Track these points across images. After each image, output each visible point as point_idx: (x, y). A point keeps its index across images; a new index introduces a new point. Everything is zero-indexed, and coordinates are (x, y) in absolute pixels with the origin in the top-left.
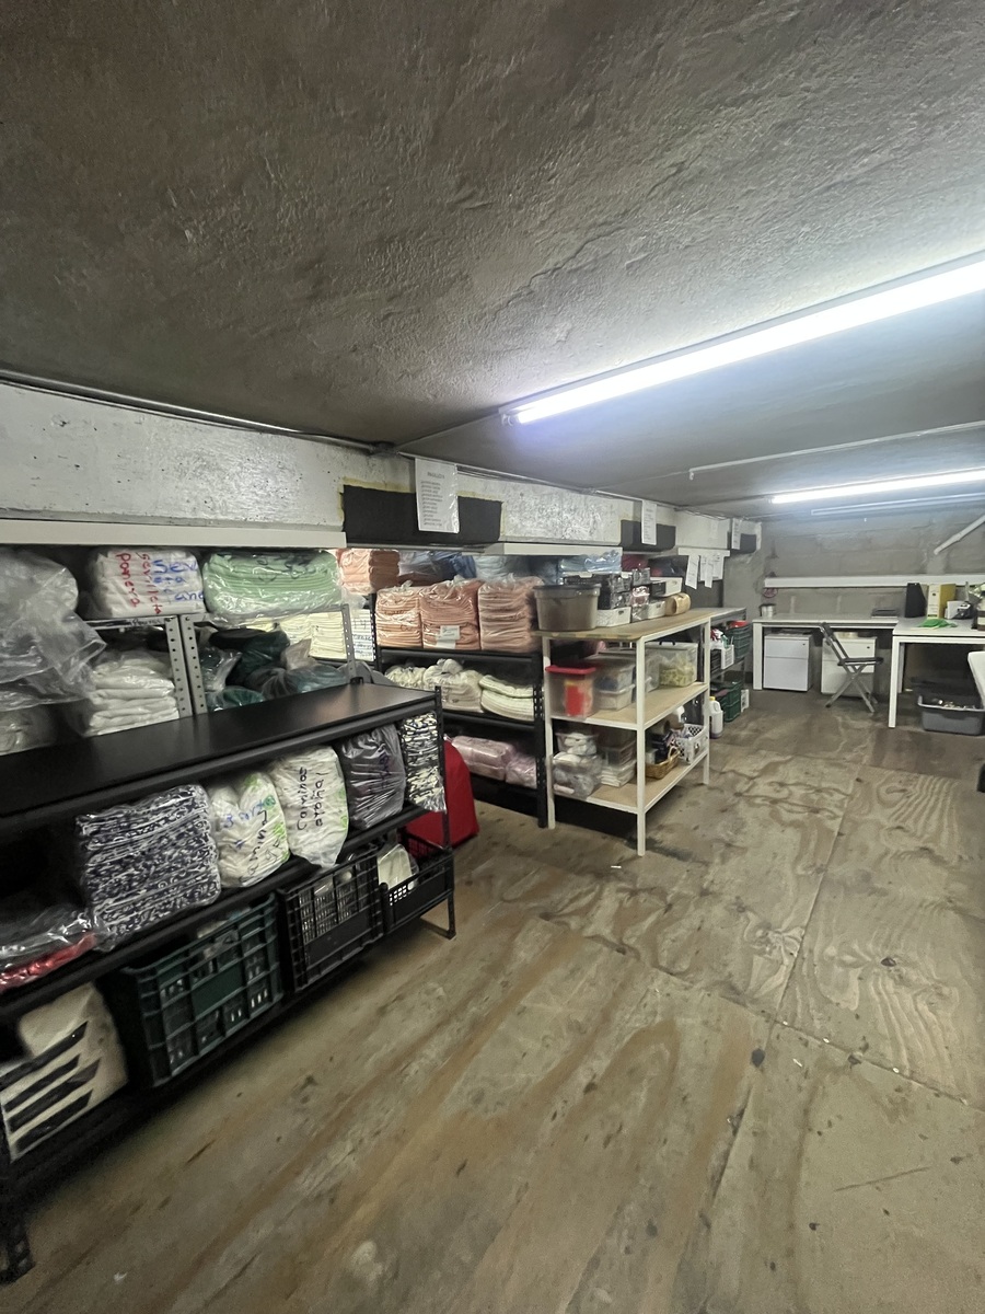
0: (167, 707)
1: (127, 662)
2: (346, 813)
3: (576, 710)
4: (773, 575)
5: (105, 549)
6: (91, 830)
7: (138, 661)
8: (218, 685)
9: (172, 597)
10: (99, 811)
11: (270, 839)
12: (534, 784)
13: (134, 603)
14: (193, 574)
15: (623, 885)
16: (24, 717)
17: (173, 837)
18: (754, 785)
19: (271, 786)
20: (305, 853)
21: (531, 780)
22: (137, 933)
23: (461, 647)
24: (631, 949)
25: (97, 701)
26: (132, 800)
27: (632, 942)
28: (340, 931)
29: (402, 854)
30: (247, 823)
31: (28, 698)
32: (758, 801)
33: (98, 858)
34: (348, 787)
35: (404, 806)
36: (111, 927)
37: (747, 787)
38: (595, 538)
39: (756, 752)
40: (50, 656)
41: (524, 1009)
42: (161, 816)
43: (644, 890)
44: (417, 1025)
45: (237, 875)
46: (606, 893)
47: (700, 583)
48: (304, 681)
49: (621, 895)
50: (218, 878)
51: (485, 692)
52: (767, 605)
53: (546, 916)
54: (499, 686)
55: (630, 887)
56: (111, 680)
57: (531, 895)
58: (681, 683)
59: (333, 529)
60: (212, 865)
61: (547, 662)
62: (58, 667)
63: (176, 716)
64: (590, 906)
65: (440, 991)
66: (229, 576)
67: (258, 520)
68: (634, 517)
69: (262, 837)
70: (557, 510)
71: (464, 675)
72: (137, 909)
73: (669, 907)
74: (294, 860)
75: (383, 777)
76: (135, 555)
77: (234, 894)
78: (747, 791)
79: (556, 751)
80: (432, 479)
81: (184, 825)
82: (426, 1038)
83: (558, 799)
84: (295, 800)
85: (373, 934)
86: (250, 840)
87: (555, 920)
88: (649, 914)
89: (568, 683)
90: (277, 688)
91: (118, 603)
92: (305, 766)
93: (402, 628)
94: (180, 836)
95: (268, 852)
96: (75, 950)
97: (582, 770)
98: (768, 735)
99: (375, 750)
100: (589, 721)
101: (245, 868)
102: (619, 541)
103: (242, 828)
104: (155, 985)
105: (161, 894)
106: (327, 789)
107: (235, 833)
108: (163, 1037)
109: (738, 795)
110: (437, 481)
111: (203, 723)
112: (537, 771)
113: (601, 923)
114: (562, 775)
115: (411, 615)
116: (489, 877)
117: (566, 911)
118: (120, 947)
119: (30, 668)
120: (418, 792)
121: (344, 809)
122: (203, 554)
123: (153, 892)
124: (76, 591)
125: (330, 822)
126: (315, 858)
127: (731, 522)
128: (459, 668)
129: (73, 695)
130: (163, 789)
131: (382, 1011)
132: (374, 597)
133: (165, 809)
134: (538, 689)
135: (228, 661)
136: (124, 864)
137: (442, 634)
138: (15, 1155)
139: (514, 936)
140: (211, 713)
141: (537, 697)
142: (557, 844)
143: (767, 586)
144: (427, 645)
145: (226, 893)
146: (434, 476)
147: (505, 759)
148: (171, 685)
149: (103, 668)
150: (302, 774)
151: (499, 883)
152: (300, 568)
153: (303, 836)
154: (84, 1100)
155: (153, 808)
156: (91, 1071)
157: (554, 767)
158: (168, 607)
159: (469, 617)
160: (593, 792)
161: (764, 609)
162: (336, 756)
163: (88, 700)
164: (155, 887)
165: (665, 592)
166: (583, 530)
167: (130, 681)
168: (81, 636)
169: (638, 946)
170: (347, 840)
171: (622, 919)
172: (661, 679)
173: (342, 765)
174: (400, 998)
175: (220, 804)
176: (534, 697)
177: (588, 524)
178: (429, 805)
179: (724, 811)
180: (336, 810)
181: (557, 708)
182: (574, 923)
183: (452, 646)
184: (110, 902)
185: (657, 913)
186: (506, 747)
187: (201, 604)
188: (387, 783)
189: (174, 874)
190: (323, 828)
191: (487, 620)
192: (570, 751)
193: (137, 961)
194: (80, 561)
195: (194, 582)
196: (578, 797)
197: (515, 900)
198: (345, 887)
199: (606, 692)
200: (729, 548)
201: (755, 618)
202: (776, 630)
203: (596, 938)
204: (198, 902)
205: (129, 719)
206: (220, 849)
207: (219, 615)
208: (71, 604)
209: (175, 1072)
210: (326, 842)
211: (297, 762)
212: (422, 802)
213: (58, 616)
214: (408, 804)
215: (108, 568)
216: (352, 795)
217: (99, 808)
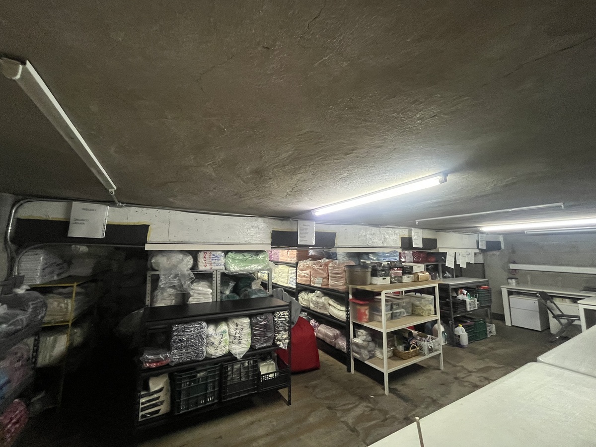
0: (209, 298)
1: (202, 283)
2: (250, 341)
3: (360, 319)
4: (514, 262)
5: (200, 251)
6: (175, 329)
7: (204, 283)
8: (227, 292)
9: (216, 265)
10: (178, 324)
11: (223, 344)
12: (345, 351)
13: (206, 266)
14: (222, 258)
15: (370, 405)
16: (176, 296)
17: (195, 336)
18: (470, 375)
19: (227, 327)
20: (233, 352)
21: (344, 348)
22: (180, 363)
23: (323, 287)
24: (357, 431)
25: (192, 293)
26: (186, 323)
27: (359, 429)
28: (241, 384)
29: (273, 364)
30: (216, 337)
31: (175, 291)
32: (466, 384)
33: (175, 337)
34: (252, 333)
35: (273, 344)
36: (174, 359)
37: (464, 376)
38: (385, 245)
39: (483, 359)
40: (182, 280)
41: (300, 439)
42: (193, 329)
43: (378, 410)
44: (261, 431)
45: (210, 353)
46: (360, 406)
47: (456, 265)
48: (253, 294)
49: (366, 409)
50: (205, 352)
51: (330, 307)
52: (511, 278)
53: (329, 408)
54: (335, 305)
55: (372, 407)
56: (196, 288)
57: (327, 398)
58: (423, 314)
59: (267, 244)
60: (204, 348)
61: (351, 297)
62: (183, 283)
63: (211, 301)
64: (349, 410)
65: (275, 423)
66: (233, 259)
67: (243, 242)
68: (409, 235)
69: (220, 343)
70: (364, 234)
71: (323, 298)
72: (182, 355)
73: (385, 420)
74: (229, 354)
75: (265, 331)
76: (208, 253)
77: (208, 359)
78: (463, 378)
79: (355, 336)
80: (305, 227)
81: (198, 333)
82: (261, 437)
83: (355, 360)
84: (233, 333)
85: (253, 390)
86: (216, 343)
87: (332, 411)
88: (374, 419)
89: (358, 307)
90: (245, 295)
91: (201, 266)
92: (238, 322)
93: (305, 276)
94: (196, 336)
95: (221, 348)
96: (165, 363)
97: (364, 348)
98: (498, 352)
99: (263, 321)
100: (365, 325)
101: (213, 352)
102: (400, 246)
103: (215, 339)
104: (181, 380)
105: (189, 353)
106: (244, 331)
107: (212, 340)
108: (180, 398)
109: (456, 378)
110: (307, 227)
111: (218, 304)
112: (347, 345)
113: (350, 418)
114: (355, 348)
115: (308, 272)
116: (315, 387)
117: (338, 408)
118: (176, 365)
119: (175, 283)
120: (280, 340)
121: (250, 340)
122: (226, 253)
123: (186, 351)
124: (192, 262)
125: (243, 343)
126: (236, 355)
127: (478, 235)
128: (322, 295)
129: (186, 291)
130: (195, 321)
131: (252, 423)
132: (297, 264)
133: (195, 327)
134: (347, 308)
135: (232, 284)
136: (181, 341)
137: (317, 280)
138: (140, 420)
139: (312, 411)
140: (221, 301)
141: (347, 311)
142: (350, 381)
143: (511, 268)
144: (312, 284)
145: (207, 359)
146: (306, 225)
147: (336, 337)
148: (211, 291)
149: (195, 284)
150: (237, 325)
151: (317, 390)
152: (255, 257)
153: (234, 346)
154: (158, 411)
155: (191, 326)
156: (162, 403)
157: (352, 344)
158: (214, 268)
159: (325, 275)
160: (369, 359)
161: (510, 281)
162: (249, 320)
163: (189, 293)
164: (187, 350)
165: (413, 271)
166: (378, 241)
167: (200, 288)
168: (189, 275)
169: (361, 432)
170: (248, 351)
171: (360, 419)
172: (412, 311)
173: (251, 324)
174: (260, 421)
175: (211, 330)
176: (346, 311)
177: (381, 239)
178: (282, 346)
179: (442, 384)
180: (246, 340)
181: (355, 318)
182: (339, 414)
183: (319, 286)
184: (176, 351)
185: (378, 421)
186: (337, 332)
187: (224, 267)
188: (266, 334)
189: (193, 348)
190: (241, 345)
191: (331, 277)
192: (360, 338)
193: (179, 372)
194: (195, 254)
195: (223, 260)
196: (361, 360)
197: (320, 399)
198: (245, 368)
199: (376, 313)
200: (478, 248)
201: (503, 285)
202: (519, 293)
203: (345, 423)
204: (198, 359)
205: (199, 300)
206: (207, 343)
207: (228, 271)
208: (190, 266)
209: (181, 412)
210: (240, 350)
211: (236, 321)
212: (279, 345)
213: (186, 269)
214: (274, 344)
215: (201, 256)
216: (253, 335)
217: (179, 324)
